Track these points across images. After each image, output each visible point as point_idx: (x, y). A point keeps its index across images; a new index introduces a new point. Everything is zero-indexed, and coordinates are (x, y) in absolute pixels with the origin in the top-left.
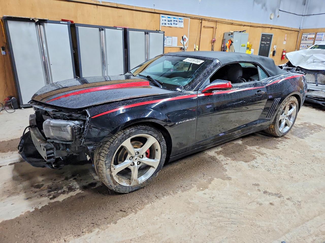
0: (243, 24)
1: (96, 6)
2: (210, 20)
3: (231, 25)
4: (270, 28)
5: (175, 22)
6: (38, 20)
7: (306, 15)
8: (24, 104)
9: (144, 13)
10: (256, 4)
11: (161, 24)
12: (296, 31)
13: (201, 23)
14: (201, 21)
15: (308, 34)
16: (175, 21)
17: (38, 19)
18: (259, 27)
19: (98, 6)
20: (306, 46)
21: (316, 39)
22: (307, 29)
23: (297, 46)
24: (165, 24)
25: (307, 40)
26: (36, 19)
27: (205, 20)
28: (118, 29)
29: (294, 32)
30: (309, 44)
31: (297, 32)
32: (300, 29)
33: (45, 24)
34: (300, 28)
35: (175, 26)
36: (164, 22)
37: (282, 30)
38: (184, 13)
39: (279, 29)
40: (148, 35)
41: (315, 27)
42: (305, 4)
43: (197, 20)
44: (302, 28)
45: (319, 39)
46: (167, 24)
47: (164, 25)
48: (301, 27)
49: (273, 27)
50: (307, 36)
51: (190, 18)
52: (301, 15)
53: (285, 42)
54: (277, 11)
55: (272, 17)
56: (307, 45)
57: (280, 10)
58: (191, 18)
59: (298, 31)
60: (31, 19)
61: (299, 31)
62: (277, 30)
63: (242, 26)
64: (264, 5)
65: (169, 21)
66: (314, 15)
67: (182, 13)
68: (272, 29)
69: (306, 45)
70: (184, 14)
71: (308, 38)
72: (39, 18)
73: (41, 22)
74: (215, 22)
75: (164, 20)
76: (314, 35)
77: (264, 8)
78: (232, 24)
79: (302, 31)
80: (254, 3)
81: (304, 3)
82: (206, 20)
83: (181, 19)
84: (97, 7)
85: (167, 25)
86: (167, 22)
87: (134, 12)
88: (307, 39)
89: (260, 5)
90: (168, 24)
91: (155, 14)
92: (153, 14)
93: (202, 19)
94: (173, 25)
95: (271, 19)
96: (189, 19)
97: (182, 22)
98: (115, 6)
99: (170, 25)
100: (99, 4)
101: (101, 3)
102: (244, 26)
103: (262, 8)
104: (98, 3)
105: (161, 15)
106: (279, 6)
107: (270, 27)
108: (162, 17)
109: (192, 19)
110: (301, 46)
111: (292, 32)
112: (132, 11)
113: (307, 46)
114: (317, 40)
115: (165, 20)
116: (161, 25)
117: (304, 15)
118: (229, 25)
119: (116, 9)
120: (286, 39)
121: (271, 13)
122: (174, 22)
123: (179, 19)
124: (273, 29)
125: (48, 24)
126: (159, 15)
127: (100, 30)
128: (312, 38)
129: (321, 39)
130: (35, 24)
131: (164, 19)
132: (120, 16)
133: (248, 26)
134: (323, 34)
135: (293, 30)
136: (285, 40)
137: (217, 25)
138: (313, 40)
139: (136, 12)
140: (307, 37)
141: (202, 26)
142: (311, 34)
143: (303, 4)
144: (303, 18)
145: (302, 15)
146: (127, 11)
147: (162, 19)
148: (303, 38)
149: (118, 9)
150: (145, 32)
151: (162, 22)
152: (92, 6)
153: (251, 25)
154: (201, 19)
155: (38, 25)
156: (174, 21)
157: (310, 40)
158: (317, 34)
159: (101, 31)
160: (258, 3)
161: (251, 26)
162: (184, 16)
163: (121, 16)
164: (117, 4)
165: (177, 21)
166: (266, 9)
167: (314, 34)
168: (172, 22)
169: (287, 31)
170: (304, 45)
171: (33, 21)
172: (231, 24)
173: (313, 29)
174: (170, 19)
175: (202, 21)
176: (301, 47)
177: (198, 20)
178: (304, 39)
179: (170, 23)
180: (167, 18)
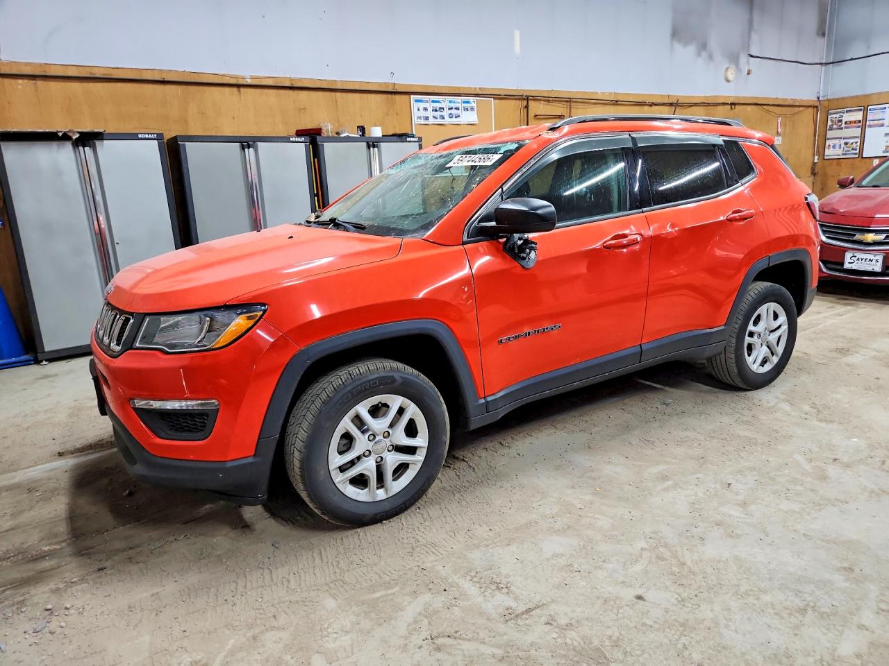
0: (648, 100)
1: (235, 89)
2: (551, 99)
3: (612, 107)
4: (727, 104)
5: (454, 111)
6: (78, 135)
7: (832, 63)
8: (47, 349)
9: (365, 95)
10: (678, 47)
11: (416, 119)
12: (810, 106)
13: (527, 107)
14: (525, 103)
15: (844, 113)
16: (452, 108)
17: (79, 132)
18: (696, 104)
19: (242, 90)
20: (843, 146)
21: (868, 123)
22: (838, 99)
23: (818, 147)
24: (427, 118)
25: (842, 128)
26: (73, 132)
28: (293, 142)
29: (801, 109)
30: (851, 138)
31: (811, 110)
32: (820, 101)
33: (98, 143)
34: (818, 98)
35: (454, 120)
36: (423, 113)
37: (764, 107)
39: (756, 104)
40: (376, 149)
41: (859, 93)
42: (823, 35)
43: (514, 101)
44: (826, 98)
45: (876, 122)
46: (431, 118)
47: (423, 122)
48: (821, 95)
49: (736, 102)
50: (842, 116)
51: (495, 98)
52: (817, 64)
53: (780, 138)
54: (743, 59)
55: (730, 77)
56: (845, 141)
57: (752, 56)
58: (498, 97)
59: (814, 107)
60: (60, 134)
61: (817, 107)
62: (749, 108)
63: (646, 108)
64: (703, 46)
65: (436, 111)
66: (852, 59)
67: (470, 88)
68: (733, 107)
69: (842, 141)
70: (475, 88)
71: (843, 122)
72: (80, 130)
73: (88, 139)
74: (567, 101)
75: (421, 109)
76: (862, 113)
77: (704, 54)
78: (616, 103)
79: (826, 104)
80: (672, 45)
81: (821, 32)
82: (540, 100)
83: (468, 102)
84: (239, 91)
85: (431, 121)
86: (430, 114)
87: (339, 95)
88: (843, 126)
89: (692, 49)
90: (434, 117)
91: (397, 97)
92: (390, 96)
93: (527, 98)
94: (447, 120)
95: (728, 81)
96: (492, 99)
97: (472, 109)
98: (288, 84)
99: (439, 121)
100: (245, 83)
101: (249, 81)
102: (651, 106)
103: (699, 55)
104: (241, 82)
105: (412, 96)
106: (747, 45)
107: (726, 102)
108: (416, 101)
109: (499, 99)
110: (829, 145)
111: (796, 109)
112: (333, 94)
113: (846, 144)
114: (870, 126)
115: (426, 109)
116: (415, 121)
117: (824, 62)
118: (608, 107)
119: (291, 92)
120: (779, 130)
121: (727, 66)
122: (451, 111)
123: (464, 102)
124: (737, 106)
125: (105, 142)
126: (407, 97)
127: (243, 148)
128: (855, 122)
129: (881, 122)
130: (73, 144)
131: (422, 105)
132: (302, 107)
133: (664, 104)
134: (885, 108)
135: (797, 104)
136: (778, 132)
137: (572, 109)
138: (859, 127)
139: (344, 95)
140: (841, 121)
141: (531, 115)
142: (851, 111)
143: (818, 34)
144: (823, 71)
145: (821, 64)
146: (320, 93)
147: (415, 106)
148: (829, 123)
149: (296, 92)
150: (367, 143)
151: (415, 114)
152: (227, 90)
153: (670, 102)
154: (524, 99)
155: (81, 148)
156: (449, 109)
157: (853, 127)
158: (870, 110)
159: (246, 150)
160: (686, 44)
161: (671, 104)
162: (476, 93)
163: (304, 109)
164: (291, 79)
165: (457, 109)
166: (711, 57)
167: (861, 110)
168: (446, 113)
169: (780, 108)
170: (836, 141)
171: (66, 137)
172: (614, 104)
173: (856, 97)
174: (437, 105)
175: (530, 102)
176: (829, 148)
177: (518, 102)
178: (835, 126)
179: (438, 114)
180: (429, 102)
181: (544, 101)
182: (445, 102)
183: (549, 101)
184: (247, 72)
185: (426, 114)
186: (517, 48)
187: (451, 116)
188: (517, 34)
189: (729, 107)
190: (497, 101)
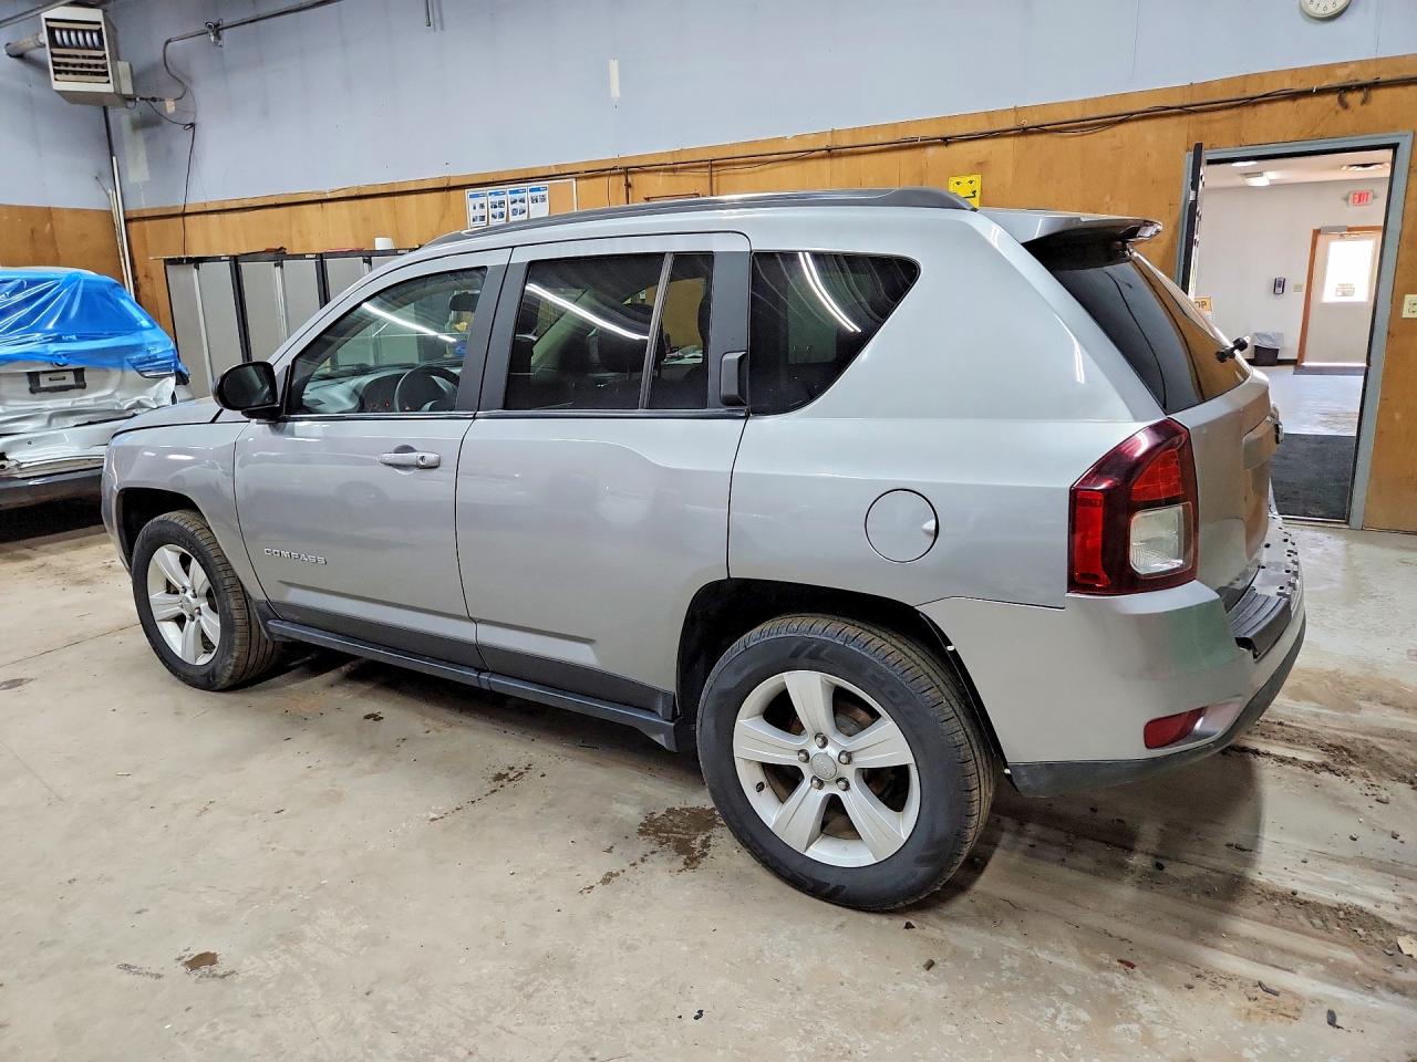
5: (518, 206)
9: (421, 196)
11: (471, 220)
13: (629, 186)
16: (515, 202)
19: (324, 204)
24: (483, 218)
27: (642, 170)
28: (307, 259)
35: (518, 218)
36: (479, 212)
38: (549, 164)
46: (487, 218)
47: (477, 223)
51: (580, 178)
58: (577, 175)
63: (931, 151)
65: (496, 207)
67: (543, 167)
68: (1354, 98)
70: (550, 167)
74: (706, 166)
75: (477, 207)
78: (831, 153)
82: (657, 171)
83: (538, 190)
84: (322, 206)
86: (489, 212)
87: (397, 198)
90: (494, 216)
91: (452, 193)
92: (444, 193)
93: (627, 171)
94: (510, 219)
96: (577, 180)
97: (543, 200)
98: (355, 193)
99: (500, 221)
100: (325, 198)
101: (329, 196)
105: (467, 190)
107: (1305, 87)
108: (471, 196)
109: (584, 178)
112: (393, 198)
115: (482, 206)
116: (470, 222)
118: (812, 164)
119: (358, 202)
122: (514, 206)
123: (511, 192)
124: (1381, 96)
126: (459, 192)
131: (477, 202)
132: (367, 217)
139: (402, 198)
141: (637, 199)
146: (382, 200)
147: (471, 202)
149: (363, 201)
151: (473, 213)
152: (314, 206)
153: (1020, 125)
154: (624, 173)
156: (512, 203)
161: (1025, 131)
162: (550, 174)
164: (358, 188)
165: (522, 201)
168: (506, 208)
172: (823, 157)
174: (496, 199)
179: (498, 210)
180: (488, 197)
181: (665, 170)
182: (506, 194)
183: (674, 170)
184: (327, 187)
185: (483, 212)
186: (615, 91)
187: (515, 212)
188: (614, 67)
189: (1332, 99)
190: (581, 183)
